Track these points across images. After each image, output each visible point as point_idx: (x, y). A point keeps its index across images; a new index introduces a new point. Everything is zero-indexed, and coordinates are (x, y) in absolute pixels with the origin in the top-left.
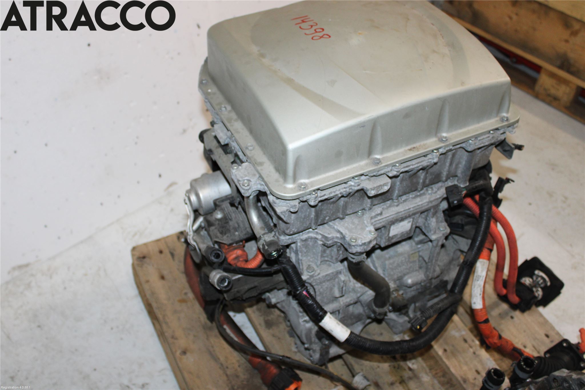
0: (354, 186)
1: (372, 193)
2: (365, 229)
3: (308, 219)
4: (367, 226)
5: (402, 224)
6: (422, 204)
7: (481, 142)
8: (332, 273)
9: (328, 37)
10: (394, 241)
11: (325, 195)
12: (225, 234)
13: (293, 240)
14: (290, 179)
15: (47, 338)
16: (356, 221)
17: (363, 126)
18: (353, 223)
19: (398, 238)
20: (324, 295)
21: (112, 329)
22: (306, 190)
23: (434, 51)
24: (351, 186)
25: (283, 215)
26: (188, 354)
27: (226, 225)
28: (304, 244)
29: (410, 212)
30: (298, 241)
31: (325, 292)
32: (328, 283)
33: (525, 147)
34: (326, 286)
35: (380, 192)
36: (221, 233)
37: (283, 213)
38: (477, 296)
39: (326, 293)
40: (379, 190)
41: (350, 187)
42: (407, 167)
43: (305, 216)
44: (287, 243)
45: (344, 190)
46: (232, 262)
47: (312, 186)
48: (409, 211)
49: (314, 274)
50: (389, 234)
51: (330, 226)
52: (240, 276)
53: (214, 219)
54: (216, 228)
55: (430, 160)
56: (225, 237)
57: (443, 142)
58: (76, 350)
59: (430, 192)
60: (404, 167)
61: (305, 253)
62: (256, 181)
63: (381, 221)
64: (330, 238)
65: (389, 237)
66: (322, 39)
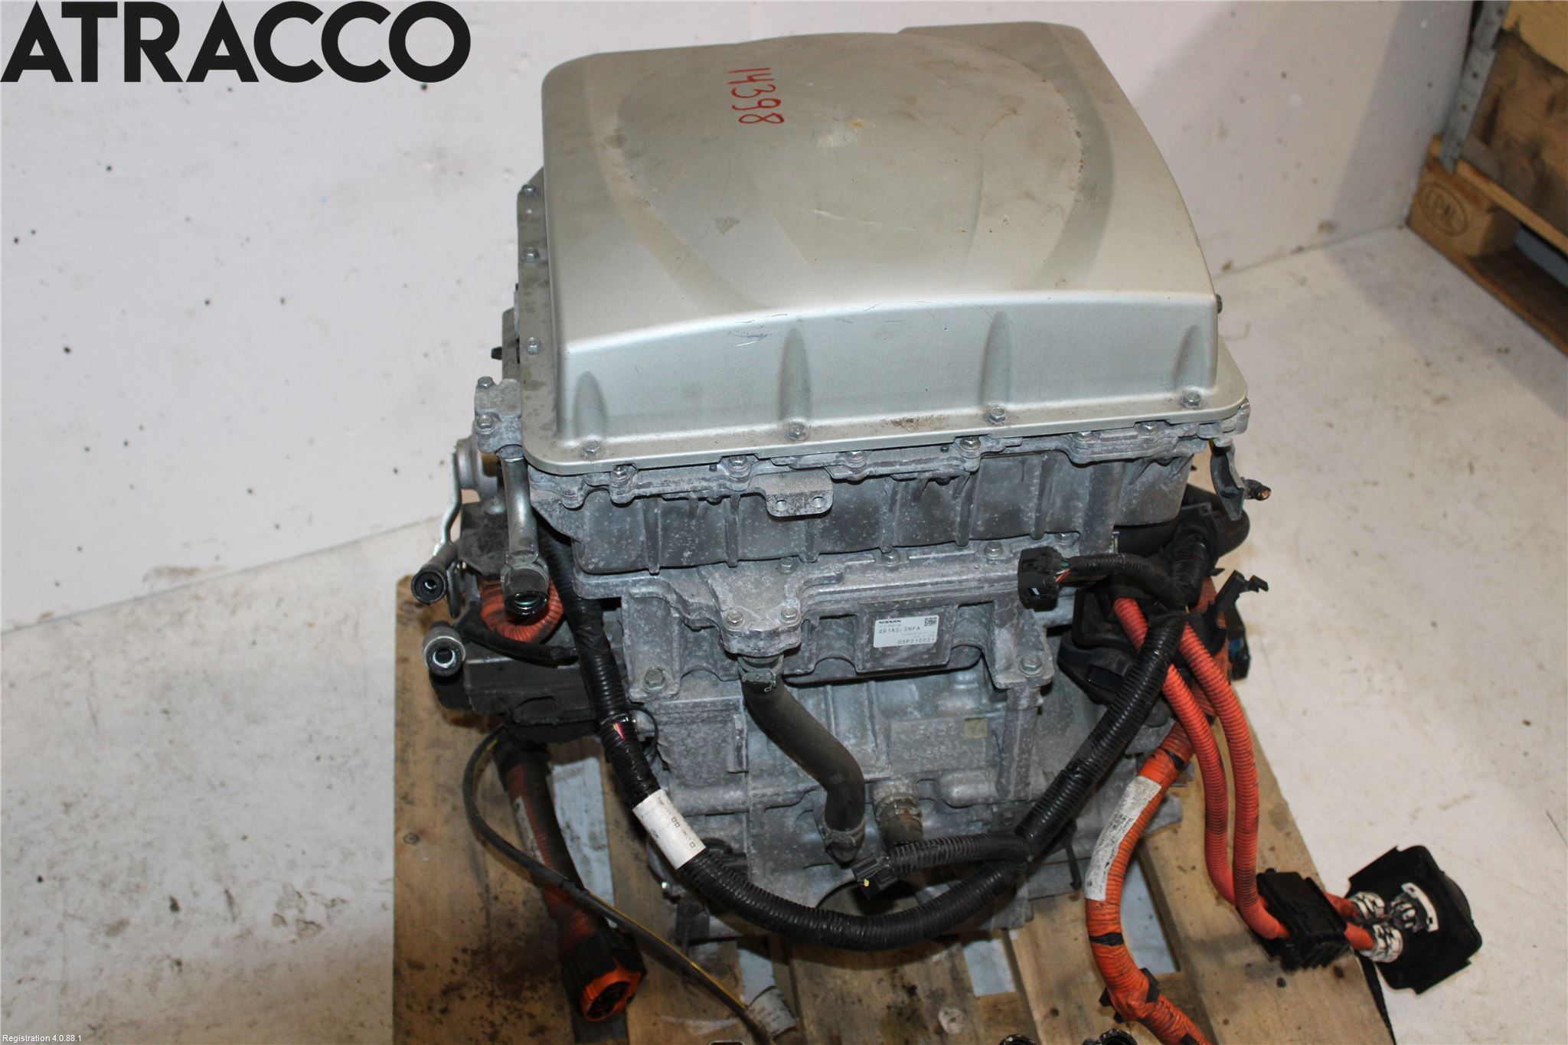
0: (730, 480)
1: (781, 509)
2: (780, 603)
3: (630, 541)
4: (785, 598)
5: (907, 621)
6: (960, 582)
7: (1109, 445)
8: (713, 703)
9: (778, 120)
10: (890, 663)
11: (649, 485)
12: (489, 551)
13: (608, 592)
14: (569, 429)
15: (171, 742)
16: (768, 580)
17: (761, 337)
18: (758, 584)
19: (905, 660)
20: (700, 759)
21: (318, 758)
22: (596, 459)
23: (1029, 195)
24: (723, 477)
25: (546, 510)
26: (421, 845)
27: (500, 531)
28: (641, 609)
29: (925, 593)
30: (624, 598)
31: (702, 752)
32: (705, 728)
33: (1273, 494)
34: (702, 734)
35: (802, 512)
36: (481, 548)
37: (545, 506)
38: (1099, 867)
39: (704, 755)
40: (800, 507)
41: (721, 481)
42: (884, 464)
43: (621, 532)
44: (594, 595)
45: (705, 484)
46: (488, 621)
47: (613, 455)
48: (921, 589)
49: (660, 692)
50: (871, 640)
51: (702, 577)
52: (505, 659)
53: (482, 513)
54: (475, 534)
55: (955, 462)
56: (485, 558)
57: (992, 421)
58: (223, 784)
59: (993, 556)
60: (876, 464)
61: (647, 634)
62: (512, 423)
63: (837, 596)
64: (692, 604)
65: (874, 650)
66: (763, 122)
